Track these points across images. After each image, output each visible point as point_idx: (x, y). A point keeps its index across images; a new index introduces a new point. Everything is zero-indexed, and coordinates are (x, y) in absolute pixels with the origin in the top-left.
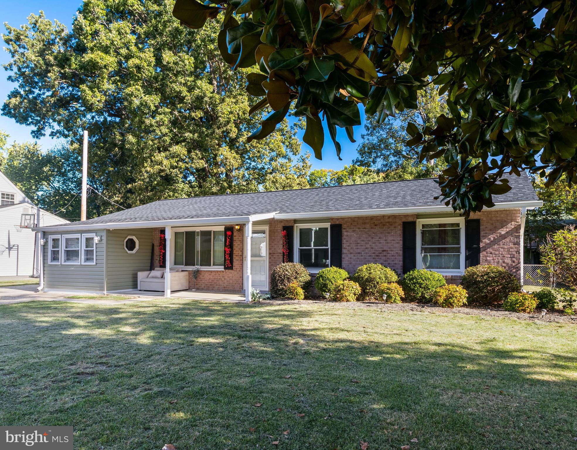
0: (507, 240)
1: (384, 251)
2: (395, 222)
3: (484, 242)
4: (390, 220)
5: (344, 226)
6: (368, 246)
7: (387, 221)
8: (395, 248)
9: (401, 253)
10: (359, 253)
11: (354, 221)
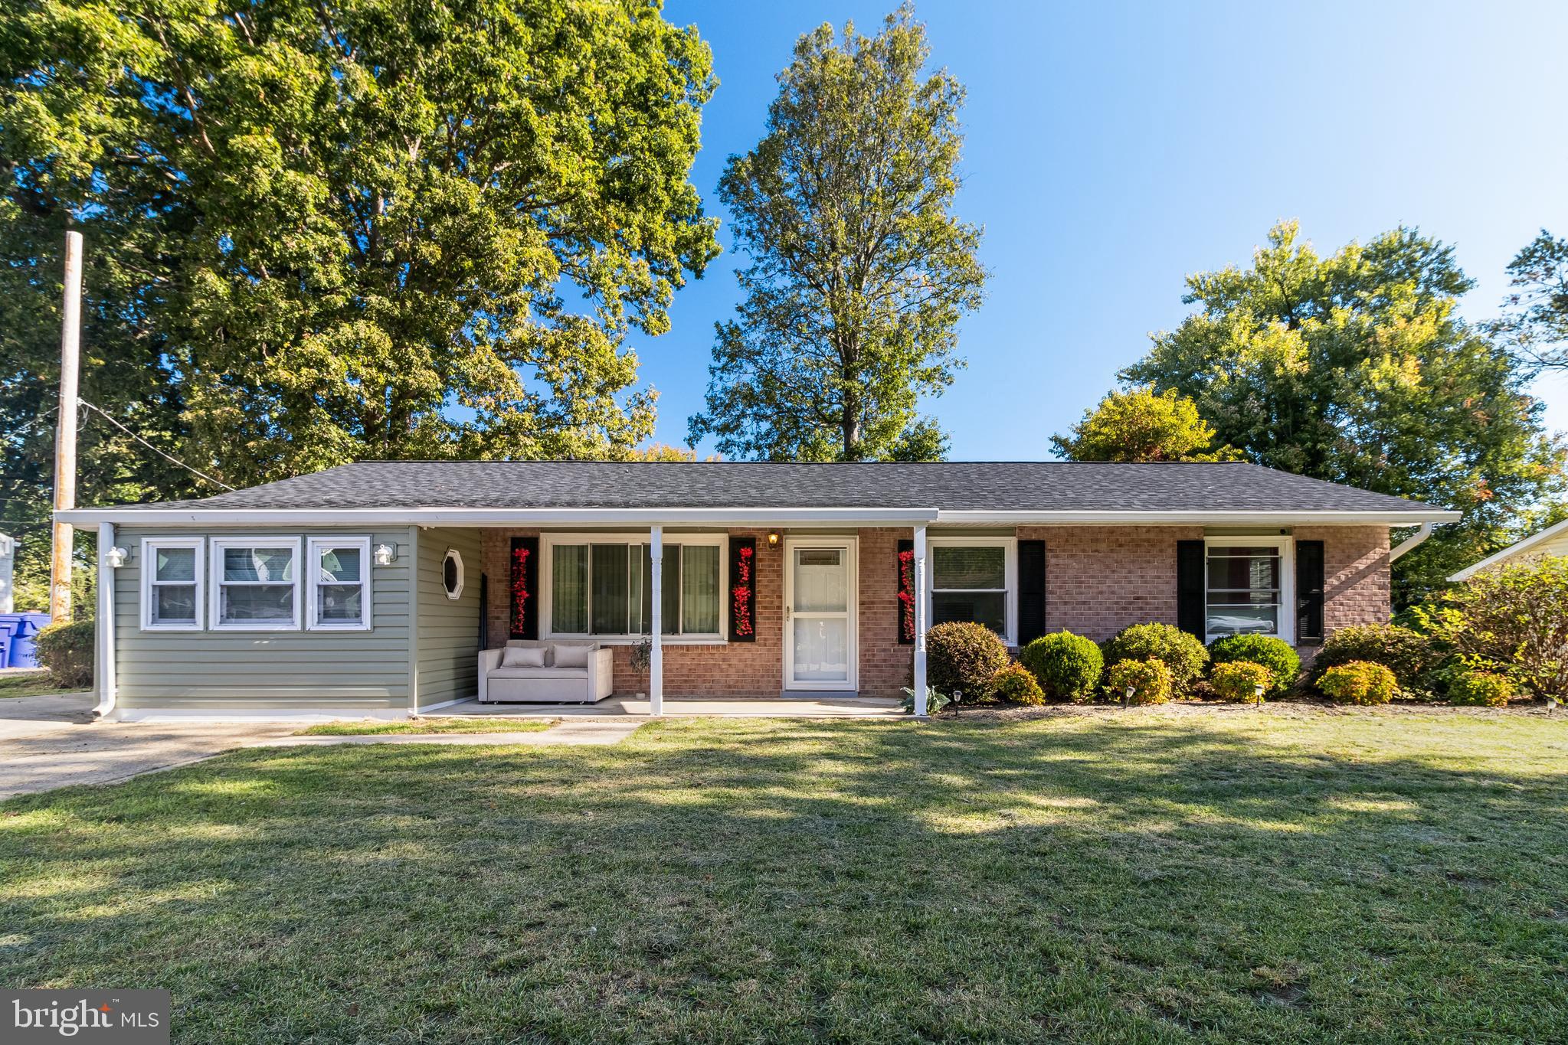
0: (1368, 580)
1: (1138, 598)
2: (1161, 541)
3: (1331, 582)
4: (1152, 536)
5: (1049, 545)
6: (1103, 588)
7: (1144, 536)
8: (1162, 592)
9: (1174, 602)
10: (1084, 603)
11: (1073, 535)
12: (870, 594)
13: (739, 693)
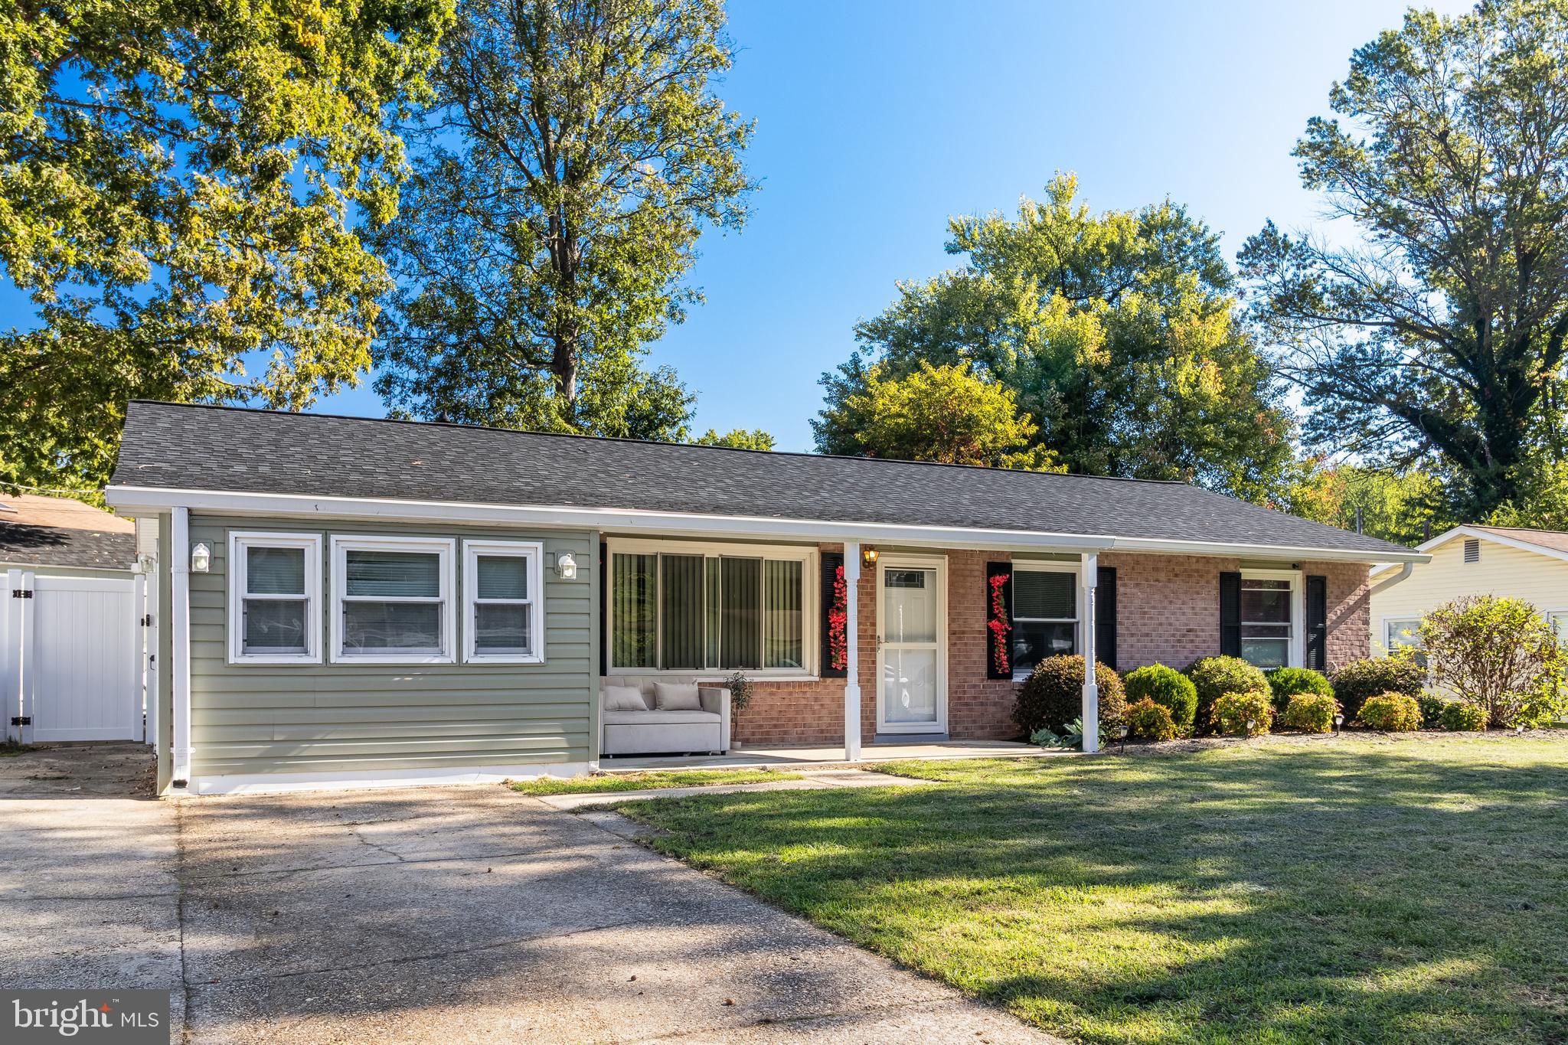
0: (1355, 615)
1: (1189, 631)
2: (1208, 572)
3: (1331, 616)
4: (1200, 566)
5: (1120, 573)
6: (1162, 619)
7: (1194, 567)
8: (1208, 624)
9: (1217, 635)
10: (1147, 635)
11: (1138, 563)
12: (961, 622)
13: (832, 738)
